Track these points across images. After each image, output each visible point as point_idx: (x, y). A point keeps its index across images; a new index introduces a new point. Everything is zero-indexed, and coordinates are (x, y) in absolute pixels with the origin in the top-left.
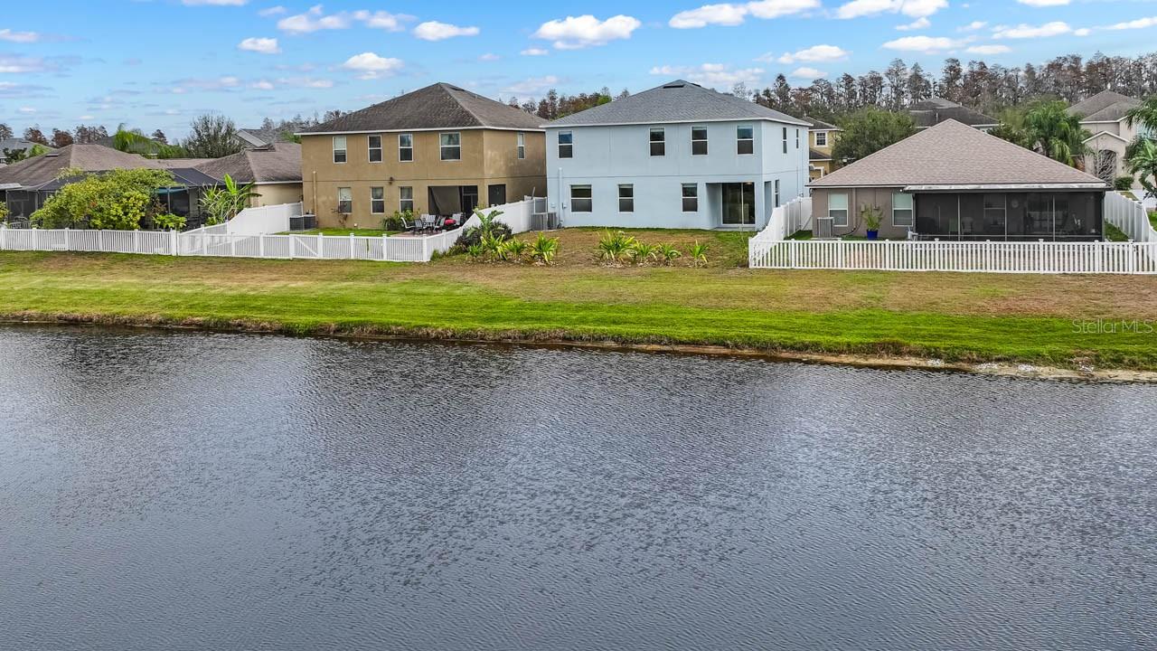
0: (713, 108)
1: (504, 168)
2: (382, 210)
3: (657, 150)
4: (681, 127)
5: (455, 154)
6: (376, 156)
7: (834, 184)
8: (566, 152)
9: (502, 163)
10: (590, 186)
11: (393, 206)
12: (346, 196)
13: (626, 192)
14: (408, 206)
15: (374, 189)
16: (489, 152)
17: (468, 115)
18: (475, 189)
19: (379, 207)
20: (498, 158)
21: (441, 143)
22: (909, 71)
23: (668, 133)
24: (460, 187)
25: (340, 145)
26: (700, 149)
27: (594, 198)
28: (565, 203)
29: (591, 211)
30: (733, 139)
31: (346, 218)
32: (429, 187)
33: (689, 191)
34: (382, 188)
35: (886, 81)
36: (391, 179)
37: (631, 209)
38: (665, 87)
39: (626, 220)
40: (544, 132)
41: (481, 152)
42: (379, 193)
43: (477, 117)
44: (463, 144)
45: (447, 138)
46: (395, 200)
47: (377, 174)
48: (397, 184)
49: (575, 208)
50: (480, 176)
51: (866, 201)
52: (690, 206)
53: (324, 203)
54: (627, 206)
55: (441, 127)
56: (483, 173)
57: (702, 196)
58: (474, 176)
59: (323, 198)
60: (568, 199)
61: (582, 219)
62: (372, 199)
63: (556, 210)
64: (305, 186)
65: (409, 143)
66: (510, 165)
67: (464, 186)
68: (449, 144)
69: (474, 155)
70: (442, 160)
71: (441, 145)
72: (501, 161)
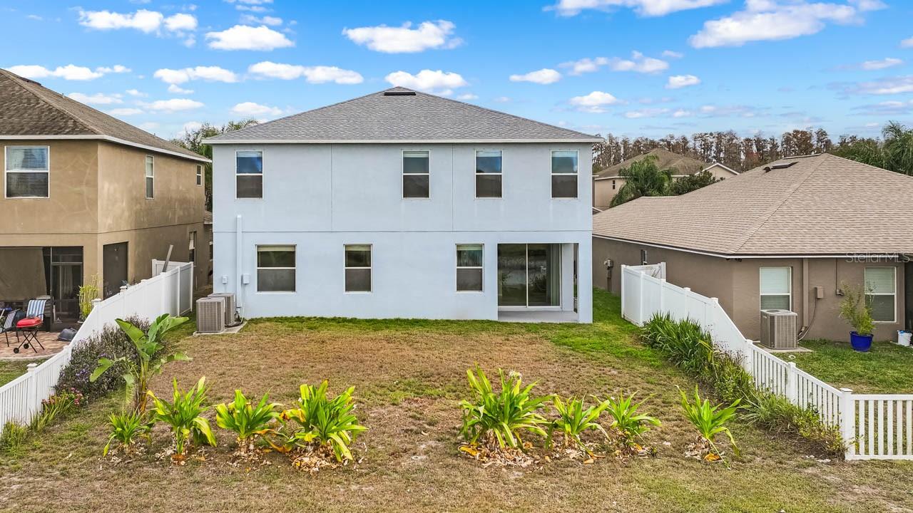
1: (127, 214)
3: (416, 187)
4: (459, 150)
5: (39, 186)
7: (754, 251)
8: (250, 187)
9: (124, 204)
10: (294, 246)
13: (358, 258)
16: (106, 185)
17: (63, 116)
18: (77, 252)
20: (119, 195)
21: (8, 166)
23: (436, 159)
24: (46, 249)
26: (489, 186)
27: (300, 267)
28: (246, 274)
29: (293, 289)
30: (545, 174)
33: (469, 257)
37: (366, 286)
38: (387, 94)
39: (358, 305)
41: (93, 184)
43: (81, 121)
44: (55, 167)
45: (20, 155)
49: (266, 284)
50: (88, 228)
51: (824, 284)
52: (469, 281)
54: (359, 282)
55: (8, 133)
56: (94, 222)
57: (490, 266)
58: (77, 226)
60: (250, 270)
66: (135, 208)
67: (53, 247)
68: (24, 166)
69: (77, 189)
70: (8, 196)
71: (7, 170)
72: (123, 201)
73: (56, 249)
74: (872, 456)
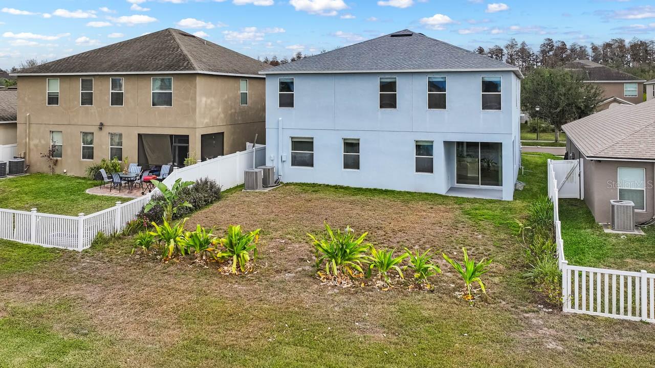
0: (451, 57)
1: (222, 116)
2: (91, 156)
4: (415, 76)
5: (167, 99)
6: (87, 100)
8: (287, 101)
9: (220, 110)
10: (312, 138)
11: (103, 153)
12: (58, 140)
13: (351, 146)
14: (117, 153)
15: (85, 134)
16: (203, 100)
17: (185, 58)
18: (185, 139)
19: (88, 153)
20: (214, 105)
21: (153, 88)
22: (519, 46)
23: (401, 83)
24: (171, 136)
25: (55, 87)
26: (437, 101)
27: (316, 152)
28: (284, 155)
29: (312, 166)
30: (476, 92)
31: (56, 163)
32: (139, 135)
33: (424, 149)
34: (93, 133)
35: (505, 51)
36: (102, 124)
37: (357, 166)
38: (393, 36)
39: (351, 178)
40: (265, 78)
41: (194, 99)
42: (89, 138)
43: (192, 61)
44: (175, 88)
45: (158, 83)
46: (104, 147)
47: (88, 118)
48: (106, 130)
49: (296, 161)
50: (191, 125)
52: (425, 166)
53: (36, 146)
54: (352, 163)
55: (153, 70)
56: (195, 122)
57: (439, 156)
58: (185, 124)
59: (35, 142)
60: (287, 152)
61: (303, 175)
62: (82, 145)
63: (274, 164)
64: (20, 127)
65: (121, 86)
66: (230, 112)
67: (174, 135)
68: (161, 89)
69: (186, 102)
70: (153, 105)
71: (153, 90)
72: (219, 108)
73: (176, 136)
74: (584, 311)
